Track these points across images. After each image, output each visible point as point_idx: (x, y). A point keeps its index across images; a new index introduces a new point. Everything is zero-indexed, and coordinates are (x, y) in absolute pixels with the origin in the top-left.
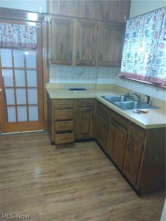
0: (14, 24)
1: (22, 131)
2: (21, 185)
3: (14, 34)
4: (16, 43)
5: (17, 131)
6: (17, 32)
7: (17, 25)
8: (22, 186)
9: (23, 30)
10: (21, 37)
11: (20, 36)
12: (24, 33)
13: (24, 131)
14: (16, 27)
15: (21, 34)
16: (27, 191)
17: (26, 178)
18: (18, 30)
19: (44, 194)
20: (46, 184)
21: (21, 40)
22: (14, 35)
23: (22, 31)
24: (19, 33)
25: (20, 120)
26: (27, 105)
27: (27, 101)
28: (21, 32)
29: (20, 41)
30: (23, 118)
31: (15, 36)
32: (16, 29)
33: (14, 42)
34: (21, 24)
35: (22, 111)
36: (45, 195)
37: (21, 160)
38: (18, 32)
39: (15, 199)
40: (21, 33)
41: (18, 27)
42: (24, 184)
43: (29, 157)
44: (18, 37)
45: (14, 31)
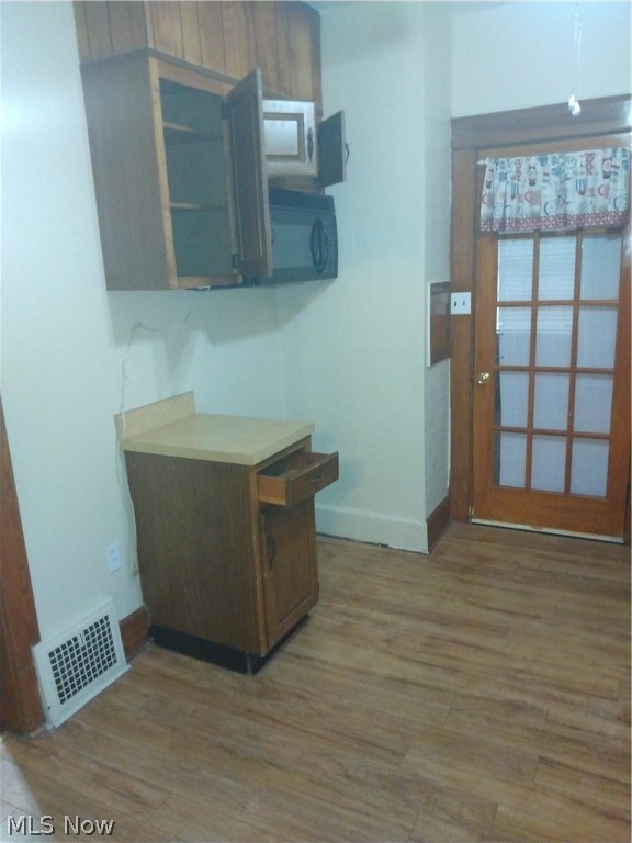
0: (549, 156)
1: (541, 525)
2: (477, 693)
3: (545, 187)
4: (547, 219)
5: (523, 523)
6: (554, 179)
7: (557, 155)
8: (478, 698)
9: (579, 169)
10: (569, 193)
11: (565, 190)
12: (579, 177)
13: (546, 526)
14: (554, 163)
15: (570, 185)
16: (489, 719)
17: (501, 679)
18: (558, 172)
19: (543, 754)
20: (564, 726)
21: (567, 203)
22: (544, 192)
23: (575, 173)
24: (562, 182)
25: (539, 483)
26: (570, 435)
27: (571, 419)
28: (569, 176)
29: (565, 209)
30: (548, 478)
31: (549, 193)
32: (553, 170)
33: (543, 214)
34: (570, 151)
35: (550, 455)
36: (542, 760)
37: (504, 617)
38: (557, 179)
39: (445, 727)
40: (569, 179)
41: (561, 161)
42: (486, 695)
43: (537, 617)
44: (559, 197)
45: (546, 178)
